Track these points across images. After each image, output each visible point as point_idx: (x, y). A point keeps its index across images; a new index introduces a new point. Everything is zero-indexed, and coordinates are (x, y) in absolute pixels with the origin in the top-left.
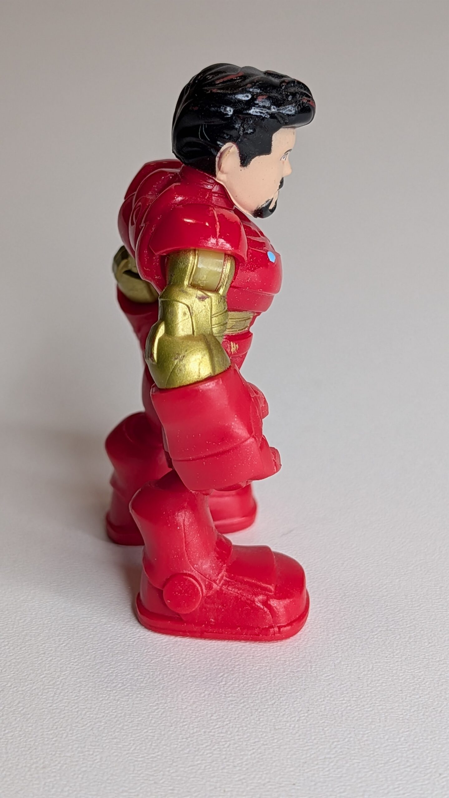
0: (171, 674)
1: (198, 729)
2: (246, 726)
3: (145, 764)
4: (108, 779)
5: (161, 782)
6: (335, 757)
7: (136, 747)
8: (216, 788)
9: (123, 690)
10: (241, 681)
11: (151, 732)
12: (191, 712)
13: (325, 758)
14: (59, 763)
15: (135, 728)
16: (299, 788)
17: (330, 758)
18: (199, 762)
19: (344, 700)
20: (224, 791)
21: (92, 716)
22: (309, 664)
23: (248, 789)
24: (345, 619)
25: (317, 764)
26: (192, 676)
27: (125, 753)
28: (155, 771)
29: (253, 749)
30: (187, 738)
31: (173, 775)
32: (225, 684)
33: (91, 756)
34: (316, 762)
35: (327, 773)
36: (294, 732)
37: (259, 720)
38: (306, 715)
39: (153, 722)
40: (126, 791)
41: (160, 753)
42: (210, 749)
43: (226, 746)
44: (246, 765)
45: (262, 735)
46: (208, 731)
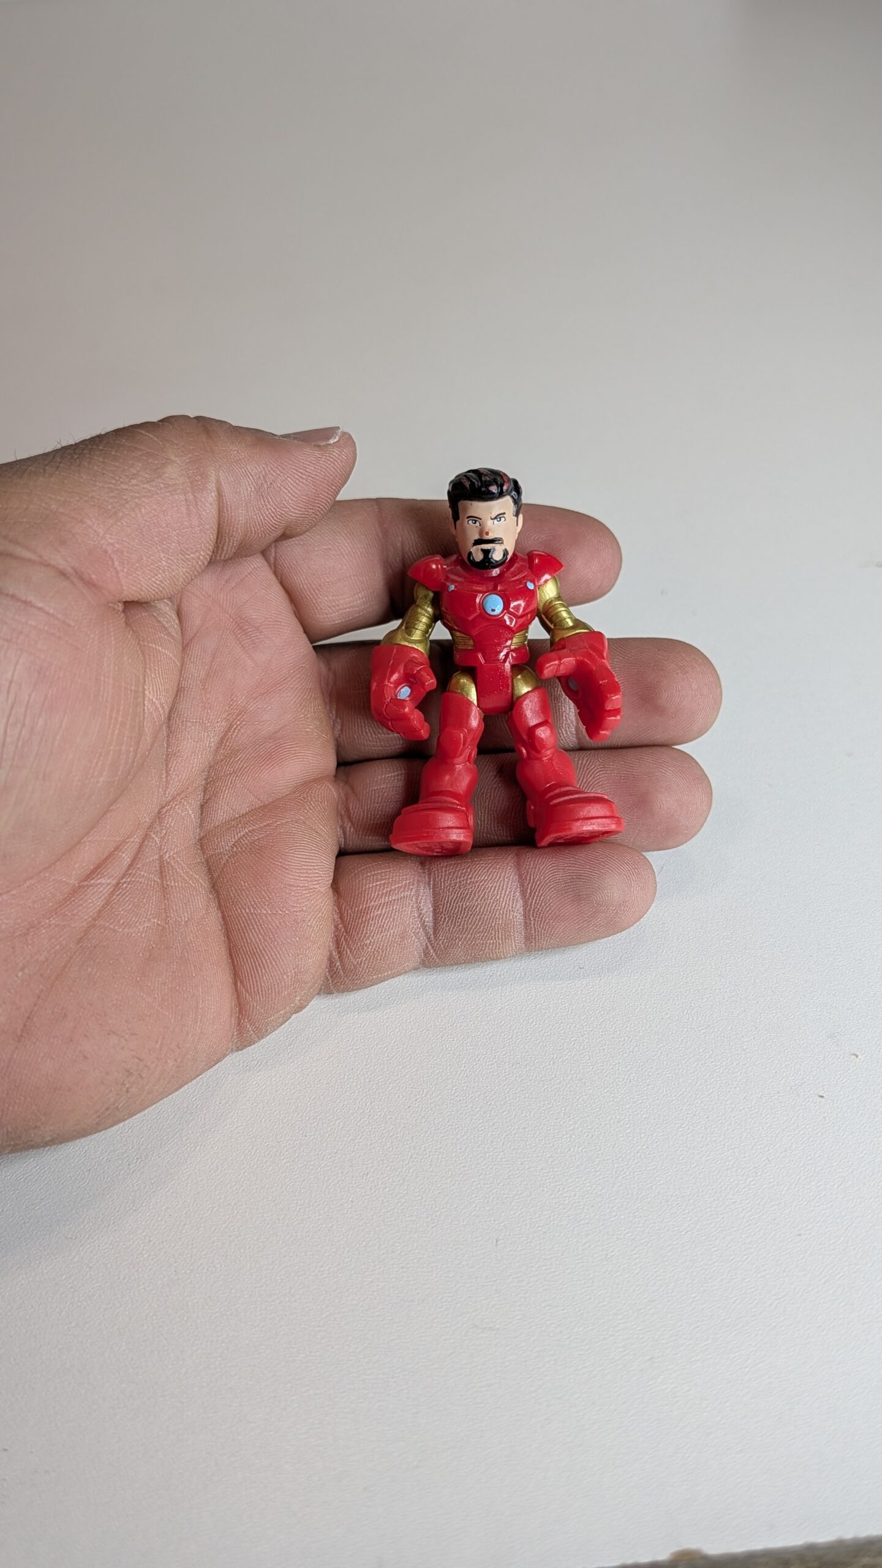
0: (654, 1019)
1: (696, 1063)
2: (725, 1052)
3: (679, 1102)
4: (663, 1121)
5: (697, 1113)
6: (792, 1063)
7: (666, 1088)
8: (733, 1109)
9: (631, 1041)
10: (702, 1014)
11: (669, 1073)
12: (684, 1049)
13: (786, 1066)
14: (626, 1115)
15: (657, 1073)
16: (782, 1094)
17: (789, 1065)
18: (712, 1090)
19: (773, 1013)
20: (740, 1110)
21: (623, 1069)
22: (736, 988)
23: (753, 1104)
24: (738, 942)
25: (784, 1072)
26: (668, 1018)
27: (662, 1095)
28: (689, 1105)
29: (739, 1070)
30: (694, 1072)
31: (702, 1105)
32: (693, 1019)
33: (643, 1104)
34: (782, 1071)
35: (793, 1078)
36: (756, 1049)
37: (730, 1045)
38: (756, 1032)
39: (665, 1064)
40: (680, 1127)
41: (684, 1090)
42: (713, 1078)
43: (721, 1071)
44: (742, 1084)
45: (738, 1057)
46: (703, 1062)
